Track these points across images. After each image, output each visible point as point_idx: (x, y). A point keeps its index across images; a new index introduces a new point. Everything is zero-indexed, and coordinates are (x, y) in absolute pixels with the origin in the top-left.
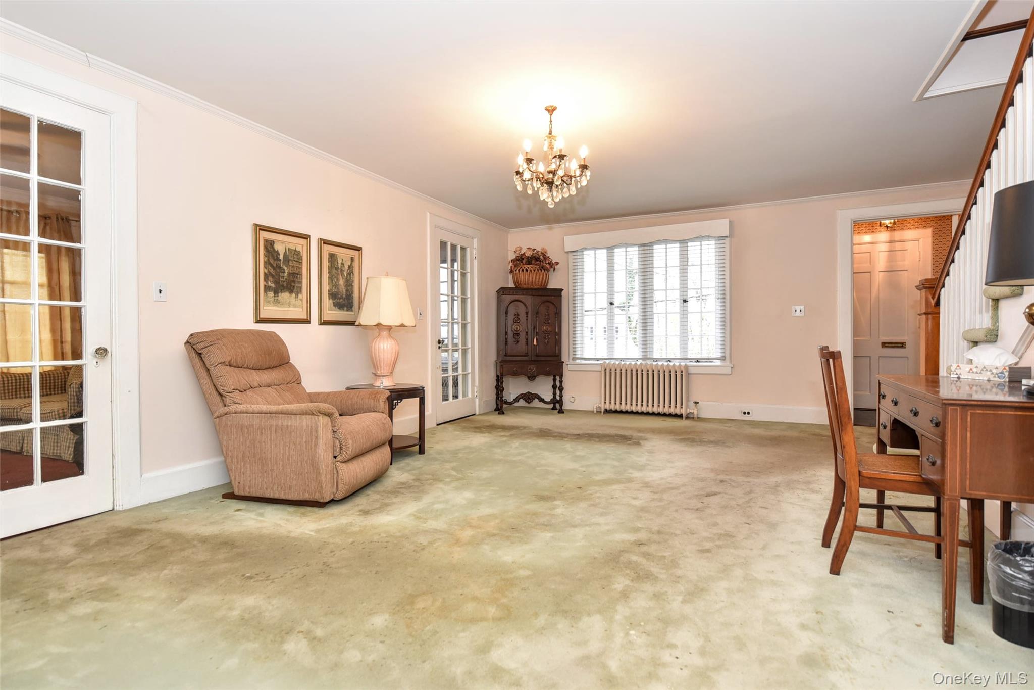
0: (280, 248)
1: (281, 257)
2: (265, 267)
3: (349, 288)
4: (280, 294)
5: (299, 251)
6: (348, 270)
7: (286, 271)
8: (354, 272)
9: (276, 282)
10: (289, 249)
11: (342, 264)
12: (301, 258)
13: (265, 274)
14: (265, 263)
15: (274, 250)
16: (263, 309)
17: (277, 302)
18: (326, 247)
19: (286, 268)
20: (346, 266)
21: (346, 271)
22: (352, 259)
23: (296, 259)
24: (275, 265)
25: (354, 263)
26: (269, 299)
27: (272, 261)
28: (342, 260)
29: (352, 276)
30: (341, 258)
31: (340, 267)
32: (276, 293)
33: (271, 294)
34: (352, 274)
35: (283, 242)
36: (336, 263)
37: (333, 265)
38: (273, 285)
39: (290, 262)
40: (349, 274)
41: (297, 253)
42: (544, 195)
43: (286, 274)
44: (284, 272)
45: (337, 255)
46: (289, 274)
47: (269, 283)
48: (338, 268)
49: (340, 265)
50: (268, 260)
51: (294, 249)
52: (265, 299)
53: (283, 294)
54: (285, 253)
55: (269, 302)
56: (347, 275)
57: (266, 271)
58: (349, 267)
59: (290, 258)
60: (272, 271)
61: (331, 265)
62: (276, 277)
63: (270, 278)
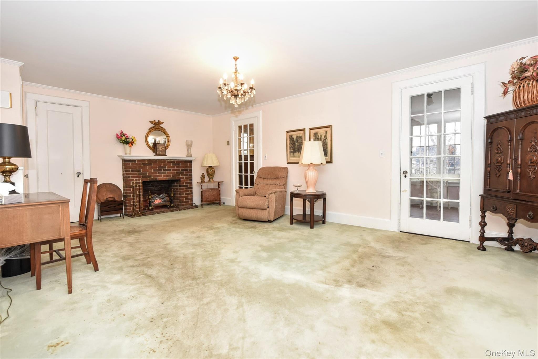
0: (294, 137)
1: (295, 140)
2: (290, 145)
3: (325, 146)
4: (295, 153)
5: (301, 136)
6: (324, 138)
7: (297, 145)
8: (327, 138)
9: (294, 149)
10: (297, 136)
11: (321, 136)
12: (302, 138)
13: (290, 147)
14: (290, 143)
15: (292, 138)
16: (289, 159)
17: (294, 156)
18: (312, 131)
19: (296, 144)
20: (323, 137)
21: (323, 138)
22: (326, 132)
23: (300, 139)
24: (293, 143)
25: (327, 134)
26: (291, 156)
27: (292, 142)
28: (321, 134)
29: (326, 140)
30: (320, 133)
31: (320, 138)
32: (294, 153)
33: (292, 154)
34: (326, 139)
35: (295, 134)
36: (318, 136)
37: (316, 138)
38: (292, 151)
39: (298, 141)
40: (325, 140)
41: (300, 137)
42: (233, 101)
43: (297, 146)
44: (296, 145)
45: (318, 133)
46: (298, 145)
47: (291, 150)
48: (319, 138)
49: (319, 137)
50: (291, 142)
51: (299, 135)
52: (290, 156)
53: (296, 153)
54: (296, 138)
55: (291, 157)
56: (324, 140)
57: (290, 146)
58: (325, 136)
59: (298, 139)
60: (292, 145)
61: (315, 138)
62: (293, 148)
63: (292, 148)
